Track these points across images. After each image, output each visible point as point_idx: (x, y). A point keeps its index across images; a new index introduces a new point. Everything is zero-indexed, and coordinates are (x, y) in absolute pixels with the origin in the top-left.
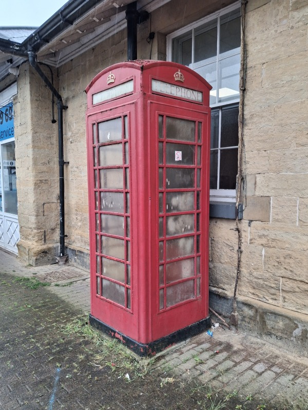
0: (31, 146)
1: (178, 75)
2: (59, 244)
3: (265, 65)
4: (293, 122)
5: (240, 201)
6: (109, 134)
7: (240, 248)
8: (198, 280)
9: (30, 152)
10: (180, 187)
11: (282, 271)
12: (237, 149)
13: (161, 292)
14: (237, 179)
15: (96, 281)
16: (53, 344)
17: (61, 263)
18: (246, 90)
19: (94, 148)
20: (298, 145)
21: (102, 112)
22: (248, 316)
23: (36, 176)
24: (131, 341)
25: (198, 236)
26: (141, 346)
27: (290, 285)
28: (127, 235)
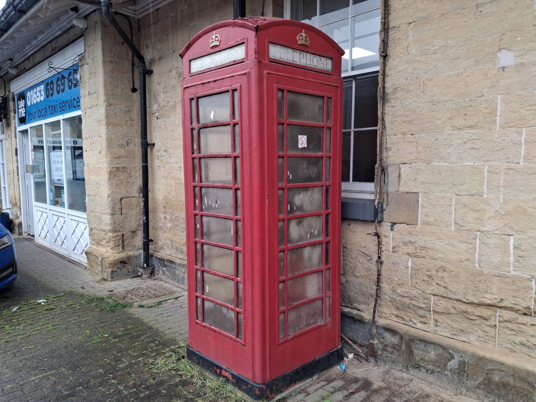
0: (104, 122)
1: (302, 38)
2: (142, 251)
3: (412, 25)
4: (447, 98)
5: (380, 198)
6: (213, 113)
7: (379, 258)
8: (327, 300)
9: (103, 130)
10: (305, 181)
11: (434, 287)
12: (376, 131)
13: (282, 317)
14: (376, 170)
15: (195, 302)
16: (140, 386)
17: (144, 276)
18: (388, 57)
19: (192, 129)
20: (453, 128)
21: (203, 84)
22: (391, 345)
23: (111, 162)
24: (243, 380)
25: (328, 243)
26: (256, 387)
27: (443, 304)
28: (237, 244)
